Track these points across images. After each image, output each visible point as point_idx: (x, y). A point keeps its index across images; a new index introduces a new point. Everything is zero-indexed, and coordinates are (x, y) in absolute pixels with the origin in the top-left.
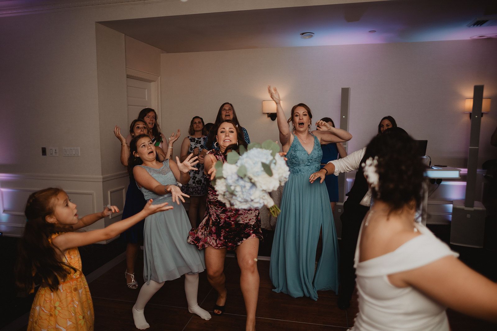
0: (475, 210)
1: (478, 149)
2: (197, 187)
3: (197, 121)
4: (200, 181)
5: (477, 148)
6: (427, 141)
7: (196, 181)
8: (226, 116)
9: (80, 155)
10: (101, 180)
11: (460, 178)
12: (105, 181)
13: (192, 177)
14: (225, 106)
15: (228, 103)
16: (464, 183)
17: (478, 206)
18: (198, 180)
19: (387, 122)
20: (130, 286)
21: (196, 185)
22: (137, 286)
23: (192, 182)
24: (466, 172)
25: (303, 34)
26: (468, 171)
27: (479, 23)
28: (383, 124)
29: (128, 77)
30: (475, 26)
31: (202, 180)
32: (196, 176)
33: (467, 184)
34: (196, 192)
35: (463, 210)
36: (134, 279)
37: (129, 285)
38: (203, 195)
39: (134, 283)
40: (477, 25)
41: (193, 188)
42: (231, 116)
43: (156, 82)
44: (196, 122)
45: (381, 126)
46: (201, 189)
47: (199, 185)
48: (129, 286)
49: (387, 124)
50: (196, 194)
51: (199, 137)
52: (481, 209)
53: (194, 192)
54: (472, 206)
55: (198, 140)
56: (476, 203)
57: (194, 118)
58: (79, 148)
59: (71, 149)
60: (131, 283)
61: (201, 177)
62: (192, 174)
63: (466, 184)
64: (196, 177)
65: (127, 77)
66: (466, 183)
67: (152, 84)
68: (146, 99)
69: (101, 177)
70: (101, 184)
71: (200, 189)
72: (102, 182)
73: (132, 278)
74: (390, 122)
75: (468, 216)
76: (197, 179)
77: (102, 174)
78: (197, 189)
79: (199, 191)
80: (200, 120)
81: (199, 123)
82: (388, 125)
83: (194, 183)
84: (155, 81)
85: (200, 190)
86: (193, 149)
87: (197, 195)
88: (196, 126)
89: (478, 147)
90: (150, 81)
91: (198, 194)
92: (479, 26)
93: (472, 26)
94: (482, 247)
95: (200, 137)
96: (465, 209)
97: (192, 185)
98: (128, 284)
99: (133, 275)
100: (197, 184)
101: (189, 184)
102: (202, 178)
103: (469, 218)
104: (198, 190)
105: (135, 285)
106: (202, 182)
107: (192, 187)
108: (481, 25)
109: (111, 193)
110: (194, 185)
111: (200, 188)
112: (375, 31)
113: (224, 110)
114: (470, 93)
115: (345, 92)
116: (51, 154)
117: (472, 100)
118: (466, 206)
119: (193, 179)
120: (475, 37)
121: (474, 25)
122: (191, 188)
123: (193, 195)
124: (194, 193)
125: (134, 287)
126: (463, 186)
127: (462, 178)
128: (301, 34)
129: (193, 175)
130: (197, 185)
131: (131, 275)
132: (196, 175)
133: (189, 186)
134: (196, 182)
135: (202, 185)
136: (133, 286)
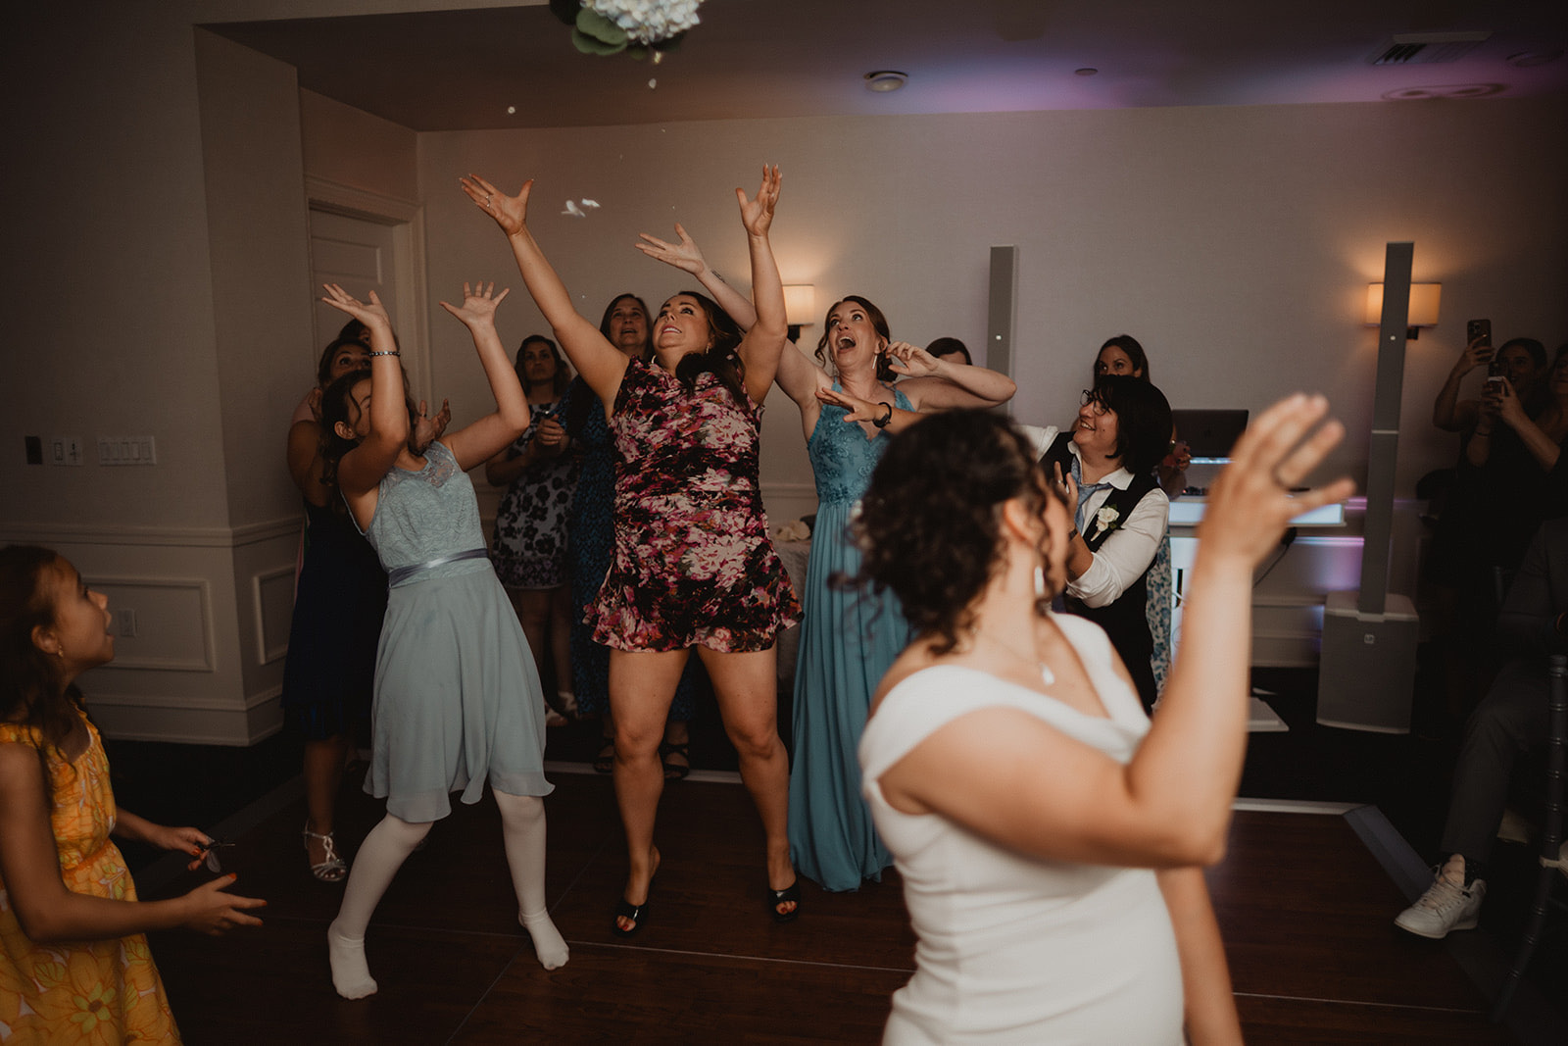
0: (1388, 623)
1: (1397, 436)
2: (540, 562)
3: (536, 349)
4: (550, 541)
5: (1395, 432)
6: (1247, 412)
7: (537, 543)
8: (623, 332)
9: (155, 461)
10: (229, 542)
11: (1345, 524)
12: (240, 543)
13: (523, 531)
14: (620, 303)
15: (630, 296)
16: (1357, 542)
17: (1398, 610)
18: (542, 538)
19: (1116, 354)
20: (319, 873)
21: (534, 554)
22: (342, 871)
23: (523, 545)
24: (1364, 508)
25: (872, 75)
26: (1369, 505)
27: (1402, 53)
28: (1105, 361)
29: (315, 206)
30: (1391, 61)
31: (554, 539)
32: (535, 526)
33: (1365, 542)
34: (534, 578)
35: (1353, 620)
36: (333, 851)
37: (318, 868)
38: (558, 585)
39: (333, 865)
40: (1397, 59)
41: (527, 564)
42: (640, 334)
43: (410, 224)
44: (532, 353)
45: (1099, 365)
46: (552, 567)
47: (546, 555)
48: (316, 873)
49: (1115, 362)
50: (536, 583)
51: (545, 402)
52: (1403, 616)
53: (529, 576)
54: (1380, 610)
55: (540, 410)
56: (1391, 599)
57: (527, 342)
58: (153, 438)
59: (127, 443)
60: (324, 865)
61: (552, 529)
62: (523, 520)
63: (1362, 544)
64: (536, 530)
65: (311, 209)
66: (1362, 539)
67: (398, 229)
68: (376, 278)
69: (227, 530)
70: (228, 555)
71: (547, 568)
72: (230, 550)
73: (326, 847)
74: (1126, 355)
75: (1369, 639)
76: (538, 537)
77: (231, 524)
78: (538, 567)
79: (544, 575)
80: (546, 347)
81: (544, 355)
82: (1121, 364)
83: (528, 547)
84: (407, 222)
85: (549, 571)
86: (525, 440)
87: (539, 587)
88: (532, 366)
89: (1397, 429)
90: (390, 222)
91: (543, 585)
92: (1401, 61)
93: (1381, 62)
94: (1407, 731)
95: (549, 401)
96: (1360, 619)
97: (523, 554)
98: (315, 867)
99: (331, 837)
100: (541, 552)
101: (514, 551)
102: (555, 532)
103: (1369, 645)
104: (544, 570)
105: (335, 871)
106: (554, 546)
107: (523, 561)
108: (1406, 59)
109: (262, 582)
110: (529, 554)
111: (548, 564)
112: (1096, 70)
113: (618, 315)
114: (1375, 267)
115: (1002, 262)
116: (58, 459)
117: (1381, 286)
118: (1362, 610)
119: (525, 536)
120: (1397, 95)
121: (1387, 57)
122: (520, 564)
123: (526, 585)
124: (530, 580)
125: (333, 876)
126: (1353, 549)
127: (1353, 524)
128: (865, 77)
129: (526, 522)
130: (539, 555)
131: (323, 840)
132: (537, 523)
133: (515, 557)
134: (534, 545)
135: (554, 552)
136: (329, 873)
